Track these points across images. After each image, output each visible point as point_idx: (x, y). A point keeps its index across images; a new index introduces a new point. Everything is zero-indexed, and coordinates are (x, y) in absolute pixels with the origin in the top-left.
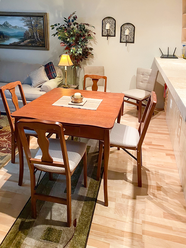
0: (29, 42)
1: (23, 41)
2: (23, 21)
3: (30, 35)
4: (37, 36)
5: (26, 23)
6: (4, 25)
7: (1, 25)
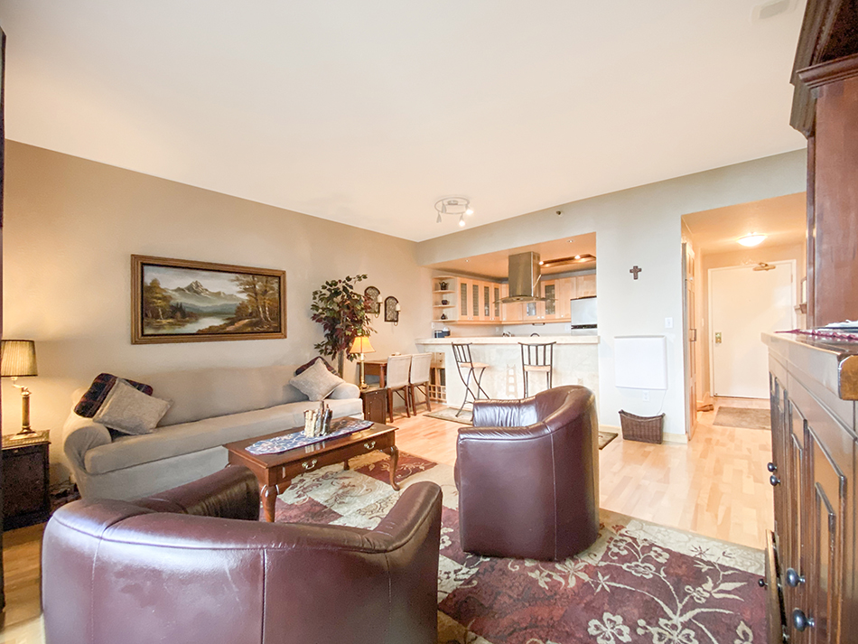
0: (246, 325)
1: (232, 324)
2: (237, 283)
3: (250, 311)
4: (264, 312)
5: (242, 287)
6: (190, 288)
7: (179, 290)
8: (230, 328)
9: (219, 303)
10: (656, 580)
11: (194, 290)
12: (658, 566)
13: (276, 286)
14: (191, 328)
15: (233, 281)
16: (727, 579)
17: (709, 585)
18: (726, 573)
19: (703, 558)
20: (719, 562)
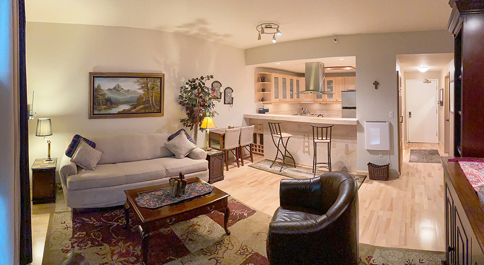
0: (141, 109)
1: (135, 108)
2: (138, 83)
3: (144, 100)
4: (152, 100)
5: (141, 86)
7: (109, 89)
8: (134, 111)
9: (128, 96)
11: (117, 89)
13: (159, 84)
15: (136, 82)
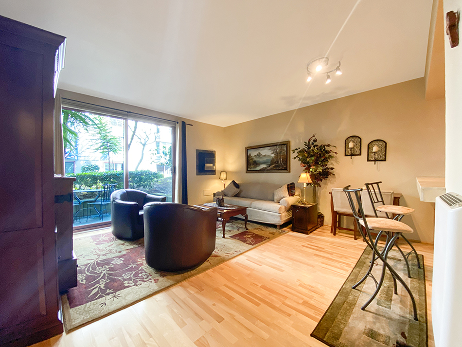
0: (274, 167)
1: (269, 166)
2: (271, 150)
3: (275, 161)
4: (281, 161)
5: (272, 152)
6: (257, 155)
7: (255, 156)
8: (269, 168)
9: (265, 159)
10: (121, 276)
11: (259, 155)
12: (125, 280)
13: (285, 149)
14: (258, 168)
15: (269, 150)
16: (97, 293)
17: (102, 286)
18: (99, 295)
19: (112, 295)
20: (104, 298)
